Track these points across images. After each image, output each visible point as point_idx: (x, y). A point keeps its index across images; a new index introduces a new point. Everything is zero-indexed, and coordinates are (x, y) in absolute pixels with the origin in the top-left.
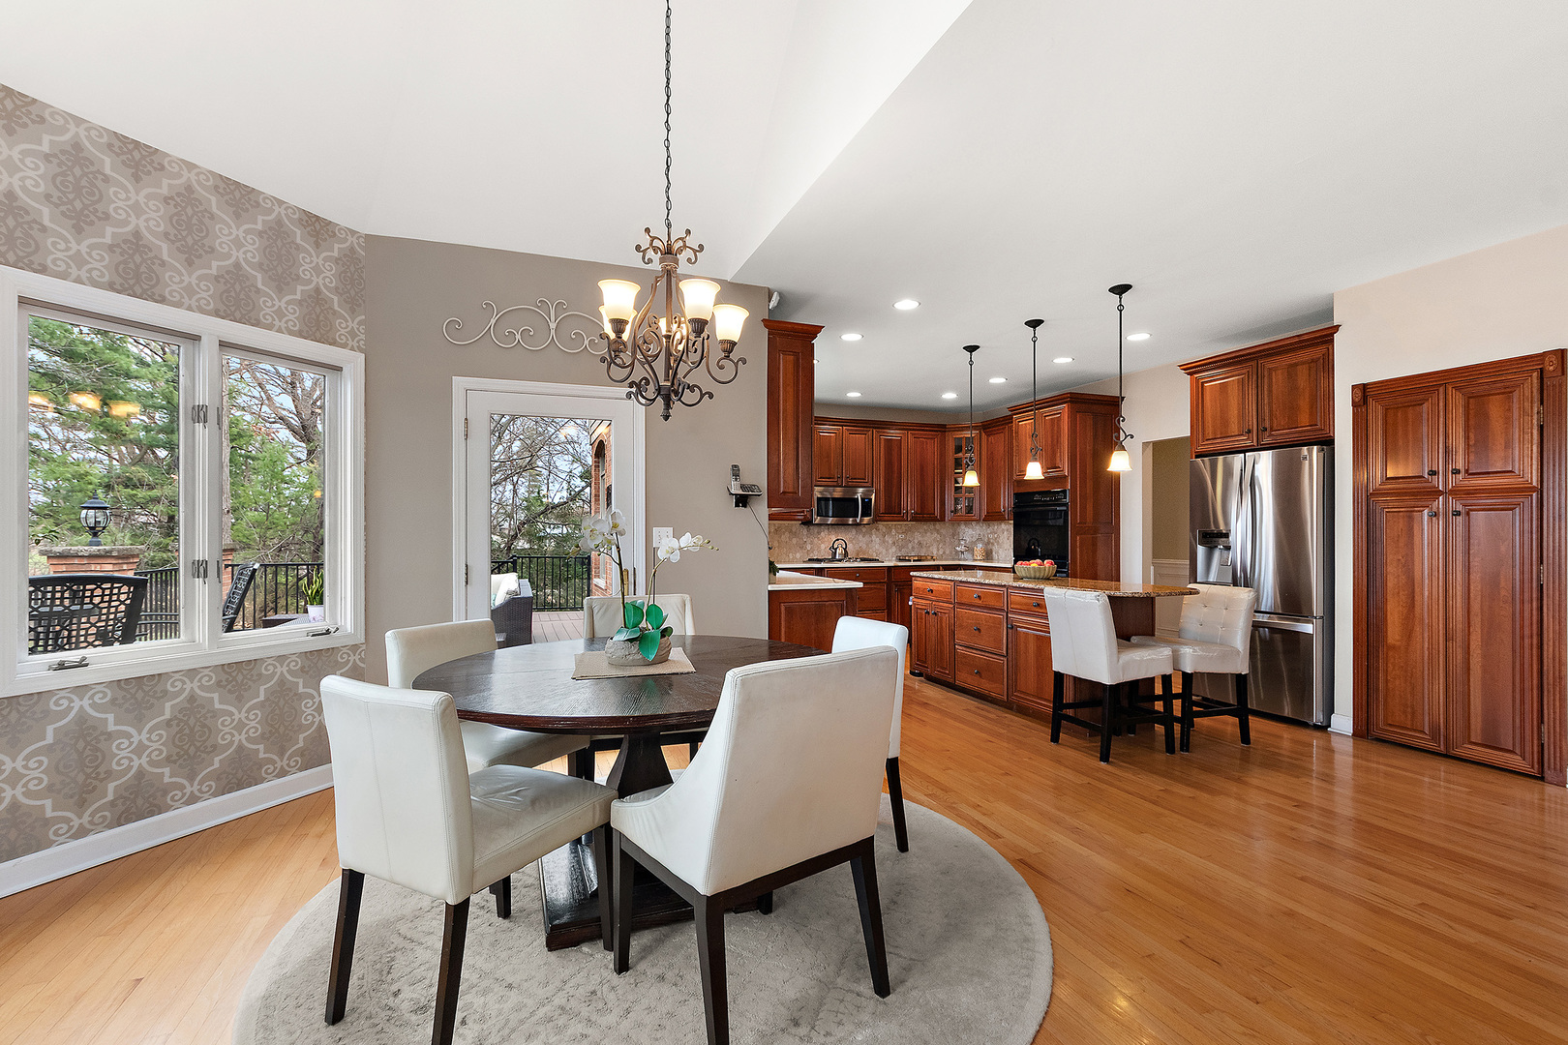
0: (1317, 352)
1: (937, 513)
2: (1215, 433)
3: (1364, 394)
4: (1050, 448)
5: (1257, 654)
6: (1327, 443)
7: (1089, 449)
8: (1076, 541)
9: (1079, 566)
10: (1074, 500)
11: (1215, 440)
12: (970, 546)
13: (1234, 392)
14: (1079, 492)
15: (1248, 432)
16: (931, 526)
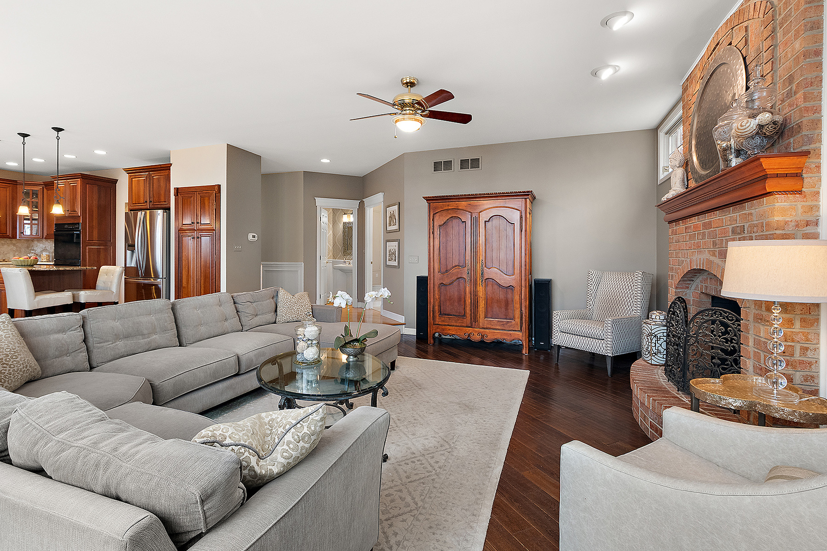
0: (165, 173)
1: (9, 233)
2: (136, 201)
3: (177, 190)
4: (72, 201)
5: (143, 296)
6: (167, 209)
7: (95, 203)
8: (86, 249)
9: (87, 262)
10: (84, 228)
11: (136, 204)
12: (39, 254)
13: (142, 184)
14: (87, 225)
15: (146, 202)
16: (8, 241)
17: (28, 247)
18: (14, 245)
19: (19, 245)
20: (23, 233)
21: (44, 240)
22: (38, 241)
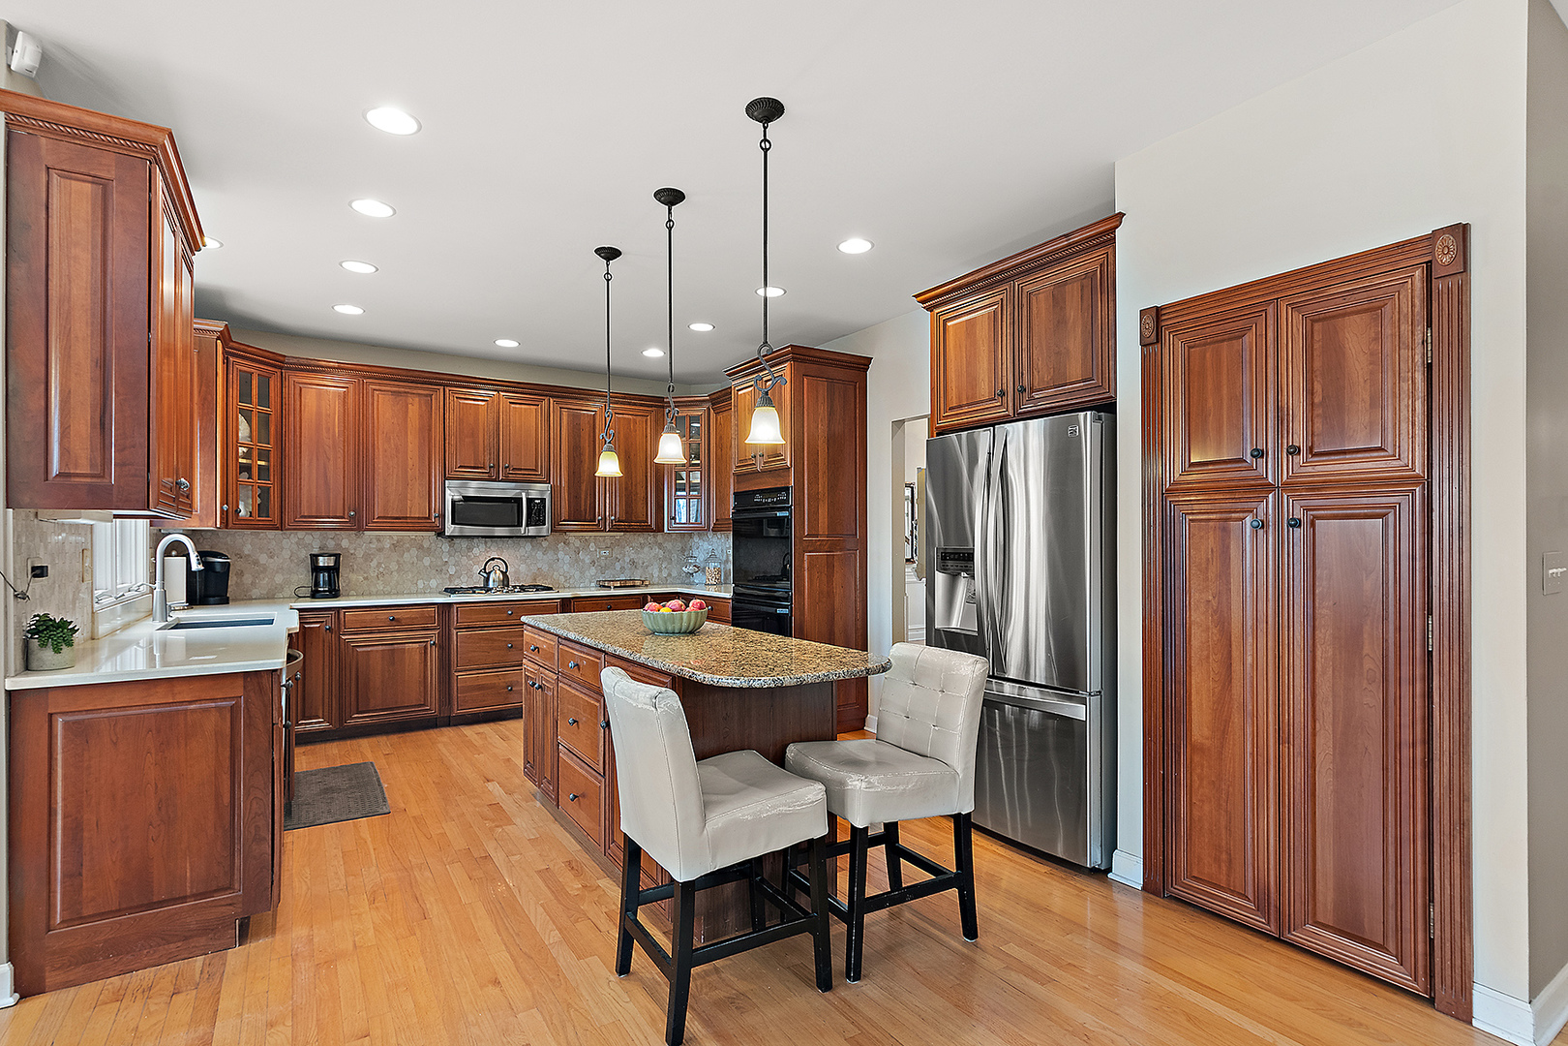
1: (652, 521)
2: (959, 399)
3: (1156, 320)
6: (1107, 406)
7: (822, 429)
8: (803, 561)
9: (806, 597)
10: (800, 503)
11: (960, 407)
12: (702, 566)
13: (983, 333)
14: (806, 491)
15: (1003, 394)
16: (650, 537)
17: (683, 551)
18: (660, 546)
19: (668, 545)
20: (674, 518)
21: (710, 534)
22: (699, 535)
